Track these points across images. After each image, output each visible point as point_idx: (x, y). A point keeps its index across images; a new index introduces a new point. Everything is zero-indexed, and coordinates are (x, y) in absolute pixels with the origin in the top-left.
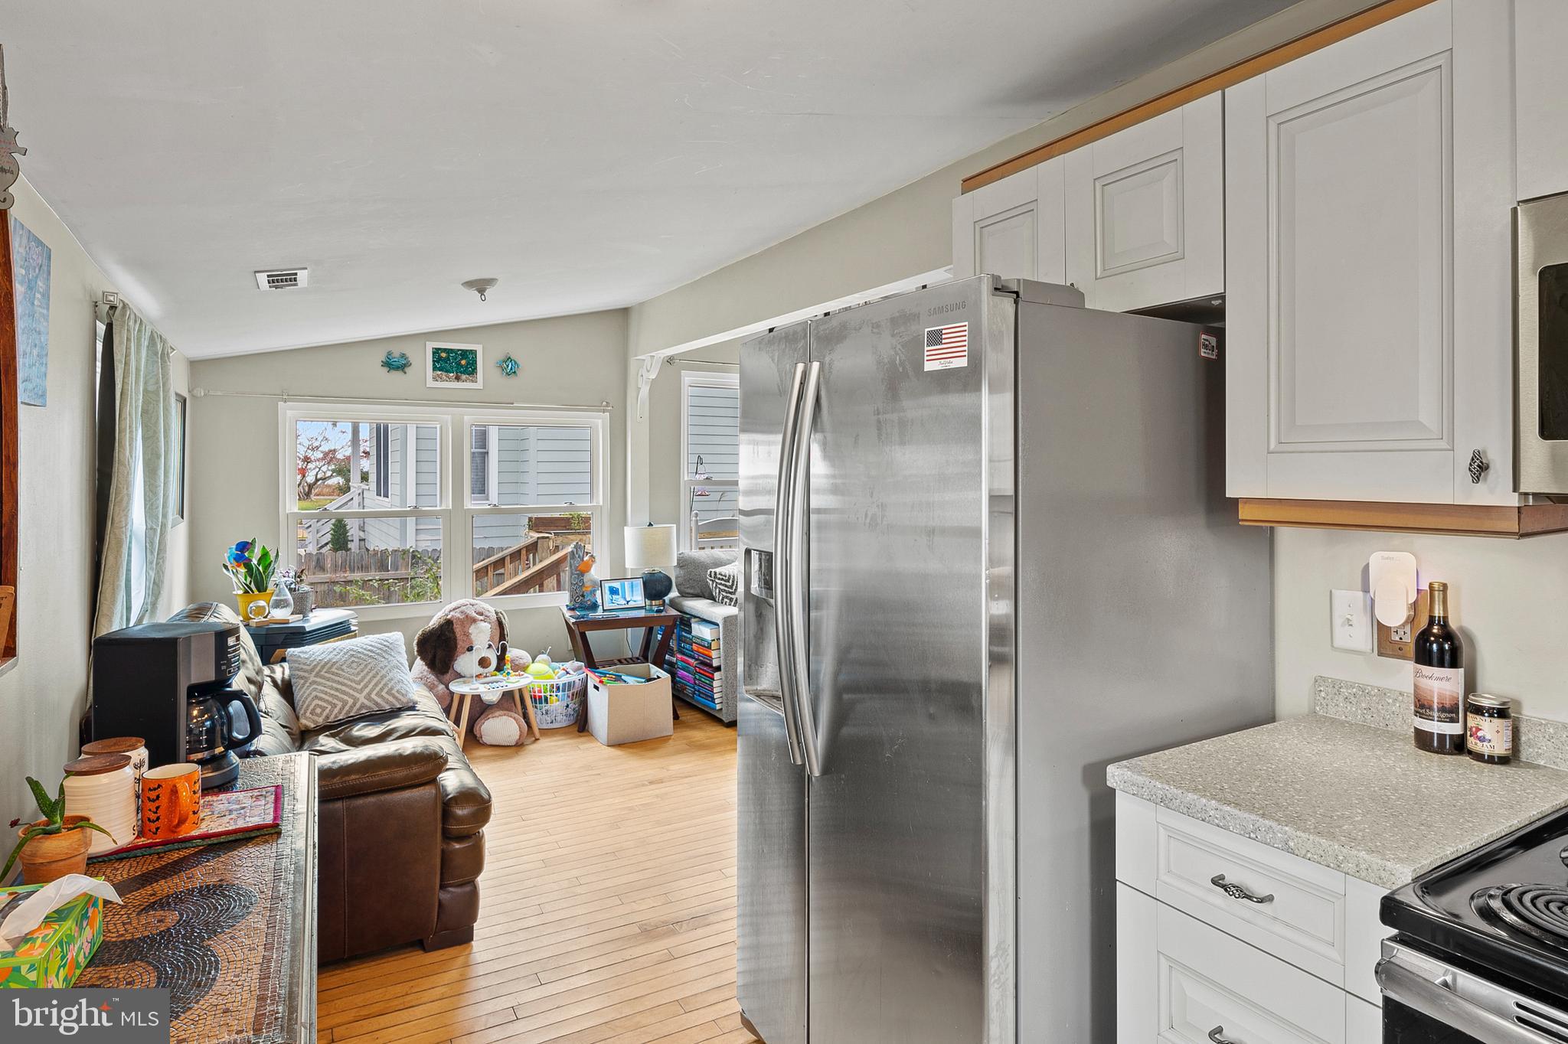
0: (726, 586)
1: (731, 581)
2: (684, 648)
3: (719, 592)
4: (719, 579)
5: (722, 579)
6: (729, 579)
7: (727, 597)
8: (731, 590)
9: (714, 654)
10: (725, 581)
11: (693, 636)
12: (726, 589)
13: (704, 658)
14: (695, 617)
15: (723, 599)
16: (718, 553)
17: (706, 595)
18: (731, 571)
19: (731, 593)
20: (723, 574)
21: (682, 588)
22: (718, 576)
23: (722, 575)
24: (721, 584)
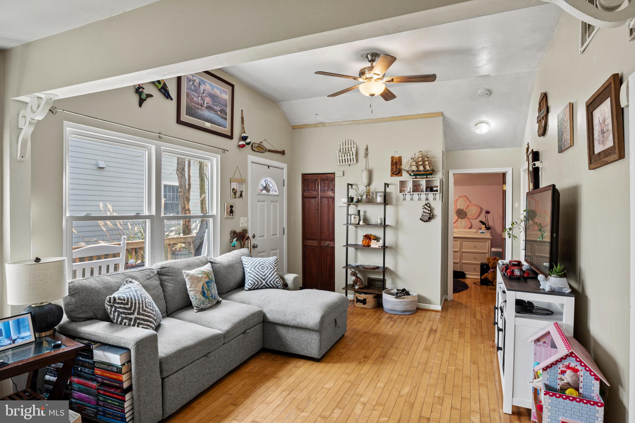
0: (125, 309)
1: (130, 304)
2: (81, 371)
3: (119, 315)
4: (119, 303)
5: (122, 303)
6: (128, 301)
7: (126, 318)
8: (129, 312)
9: (124, 377)
10: (124, 304)
11: (95, 362)
12: (126, 311)
13: (110, 381)
14: (95, 342)
15: (122, 321)
16: (110, 279)
17: (99, 316)
18: (128, 294)
19: (130, 314)
20: (122, 298)
21: (74, 314)
22: (117, 301)
23: (121, 299)
24: (120, 308)
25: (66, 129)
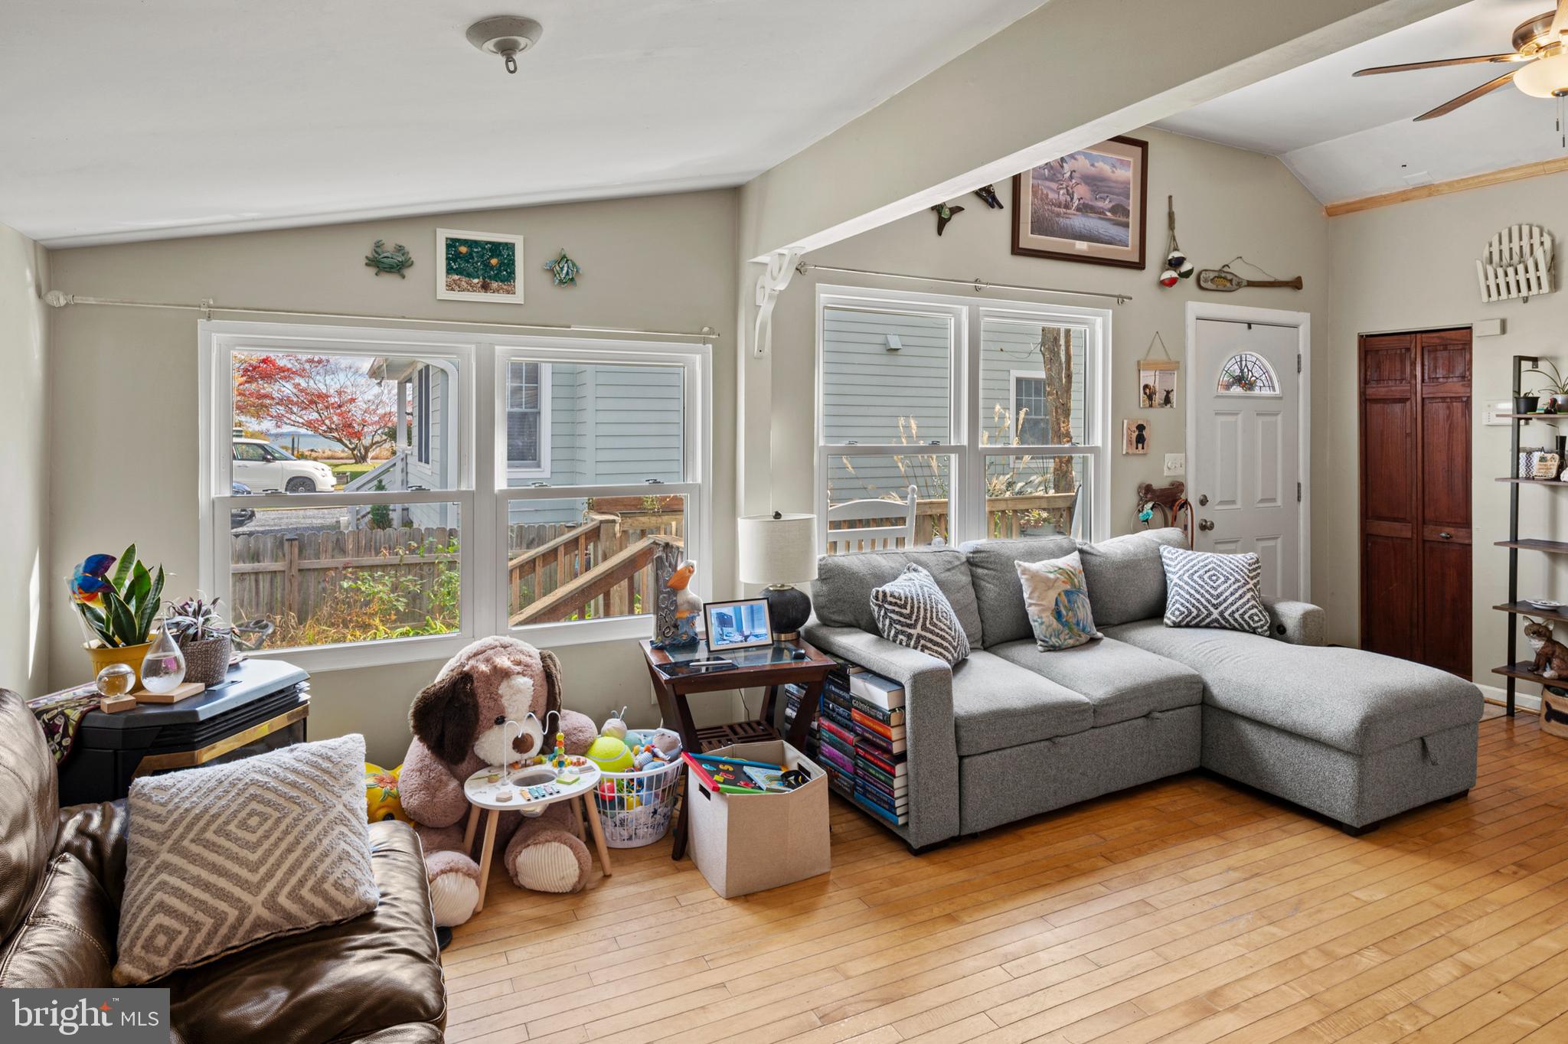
0: (901, 615)
1: (909, 607)
2: (833, 710)
3: (891, 625)
4: (891, 603)
5: (896, 604)
6: (906, 603)
7: (903, 632)
8: (908, 621)
9: (895, 734)
10: (900, 606)
11: (852, 698)
12: (902, 619)
13: (874, 736)
14: (855, 665)
15: (896, 635)
16: (881, 560)
17: (863, 623)
18: (907, 590)
19: (909, 626)
20: (897, 595)
21: (825, 612)
22: (889, 599)
23: (894, 597)
24: (893, 611)
25: (819, 297)
